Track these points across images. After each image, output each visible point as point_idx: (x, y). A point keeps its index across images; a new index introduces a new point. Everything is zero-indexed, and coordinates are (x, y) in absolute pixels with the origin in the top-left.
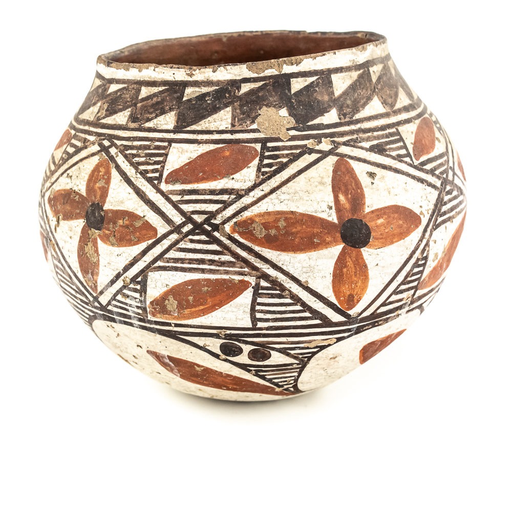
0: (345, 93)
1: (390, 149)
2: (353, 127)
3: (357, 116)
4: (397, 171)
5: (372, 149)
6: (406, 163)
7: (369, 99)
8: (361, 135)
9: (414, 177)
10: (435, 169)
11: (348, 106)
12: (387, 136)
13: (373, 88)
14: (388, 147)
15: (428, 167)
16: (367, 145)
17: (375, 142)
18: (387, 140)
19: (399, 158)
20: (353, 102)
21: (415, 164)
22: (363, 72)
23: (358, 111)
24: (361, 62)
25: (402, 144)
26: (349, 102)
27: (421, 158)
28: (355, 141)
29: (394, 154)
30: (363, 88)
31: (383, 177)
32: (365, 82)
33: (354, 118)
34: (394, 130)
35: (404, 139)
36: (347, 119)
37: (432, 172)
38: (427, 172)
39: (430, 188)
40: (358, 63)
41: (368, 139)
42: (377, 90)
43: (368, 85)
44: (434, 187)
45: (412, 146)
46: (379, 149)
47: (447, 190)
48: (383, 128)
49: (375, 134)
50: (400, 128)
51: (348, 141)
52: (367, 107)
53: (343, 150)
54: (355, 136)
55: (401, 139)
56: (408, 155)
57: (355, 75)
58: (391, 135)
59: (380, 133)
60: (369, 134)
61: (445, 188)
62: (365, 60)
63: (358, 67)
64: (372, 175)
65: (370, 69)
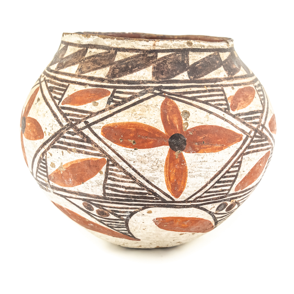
0: (68, 57)
1: (55, 92)
2: (54, 75)
3: (61, 70)
4: (48, 104)
6: (55, 102)
7: (74, 64)
8: (52, 80)
9: (52, 111)
10: (69, 115)
11: (62, 64)
12: (60, 85)
13: (81, 60)
14: (55, 90)
15: (65, 111)
16: (49, 85)
17: (53, 85)
18: (58, 87)
19: (54, 98)
21: (59, 106)
22: (83, 49)
23: (63, 68)
24: (84, 44)
25: (63, 92)
26: (64, 62)
27: (65, 105)
28: (48, 81)
29: (54, 95)
30: (76, 58)
31: (41, 103)
32: (80, 54)
33: (59, 71)
34: (67, 84)
35: (67, 91)
36: (57, 70)
37: (65, 115)
38: (62, 113)
39: (57, 122)
40: (82, 44)
41: (51, 82)
42: (82, 61)
43: (80, 57)
44: (60, 123)
45: (67, 96)
46: (50, 89)
47: (69, 130)
48: (63, 81)
49: (57, 81)
50: (71, 85)
52: (68, 68)
53: (43, 83)
54: (50, 79)
55: (65, 91)
56: (60, 100)
57: (77, 49)
58: (63, 86)
59: (59, 82)
60: (55, 81)
61: (69, 129)
62: (87, 43)
63: (80, 46)
64: (39, 100)
65: (88, 49)
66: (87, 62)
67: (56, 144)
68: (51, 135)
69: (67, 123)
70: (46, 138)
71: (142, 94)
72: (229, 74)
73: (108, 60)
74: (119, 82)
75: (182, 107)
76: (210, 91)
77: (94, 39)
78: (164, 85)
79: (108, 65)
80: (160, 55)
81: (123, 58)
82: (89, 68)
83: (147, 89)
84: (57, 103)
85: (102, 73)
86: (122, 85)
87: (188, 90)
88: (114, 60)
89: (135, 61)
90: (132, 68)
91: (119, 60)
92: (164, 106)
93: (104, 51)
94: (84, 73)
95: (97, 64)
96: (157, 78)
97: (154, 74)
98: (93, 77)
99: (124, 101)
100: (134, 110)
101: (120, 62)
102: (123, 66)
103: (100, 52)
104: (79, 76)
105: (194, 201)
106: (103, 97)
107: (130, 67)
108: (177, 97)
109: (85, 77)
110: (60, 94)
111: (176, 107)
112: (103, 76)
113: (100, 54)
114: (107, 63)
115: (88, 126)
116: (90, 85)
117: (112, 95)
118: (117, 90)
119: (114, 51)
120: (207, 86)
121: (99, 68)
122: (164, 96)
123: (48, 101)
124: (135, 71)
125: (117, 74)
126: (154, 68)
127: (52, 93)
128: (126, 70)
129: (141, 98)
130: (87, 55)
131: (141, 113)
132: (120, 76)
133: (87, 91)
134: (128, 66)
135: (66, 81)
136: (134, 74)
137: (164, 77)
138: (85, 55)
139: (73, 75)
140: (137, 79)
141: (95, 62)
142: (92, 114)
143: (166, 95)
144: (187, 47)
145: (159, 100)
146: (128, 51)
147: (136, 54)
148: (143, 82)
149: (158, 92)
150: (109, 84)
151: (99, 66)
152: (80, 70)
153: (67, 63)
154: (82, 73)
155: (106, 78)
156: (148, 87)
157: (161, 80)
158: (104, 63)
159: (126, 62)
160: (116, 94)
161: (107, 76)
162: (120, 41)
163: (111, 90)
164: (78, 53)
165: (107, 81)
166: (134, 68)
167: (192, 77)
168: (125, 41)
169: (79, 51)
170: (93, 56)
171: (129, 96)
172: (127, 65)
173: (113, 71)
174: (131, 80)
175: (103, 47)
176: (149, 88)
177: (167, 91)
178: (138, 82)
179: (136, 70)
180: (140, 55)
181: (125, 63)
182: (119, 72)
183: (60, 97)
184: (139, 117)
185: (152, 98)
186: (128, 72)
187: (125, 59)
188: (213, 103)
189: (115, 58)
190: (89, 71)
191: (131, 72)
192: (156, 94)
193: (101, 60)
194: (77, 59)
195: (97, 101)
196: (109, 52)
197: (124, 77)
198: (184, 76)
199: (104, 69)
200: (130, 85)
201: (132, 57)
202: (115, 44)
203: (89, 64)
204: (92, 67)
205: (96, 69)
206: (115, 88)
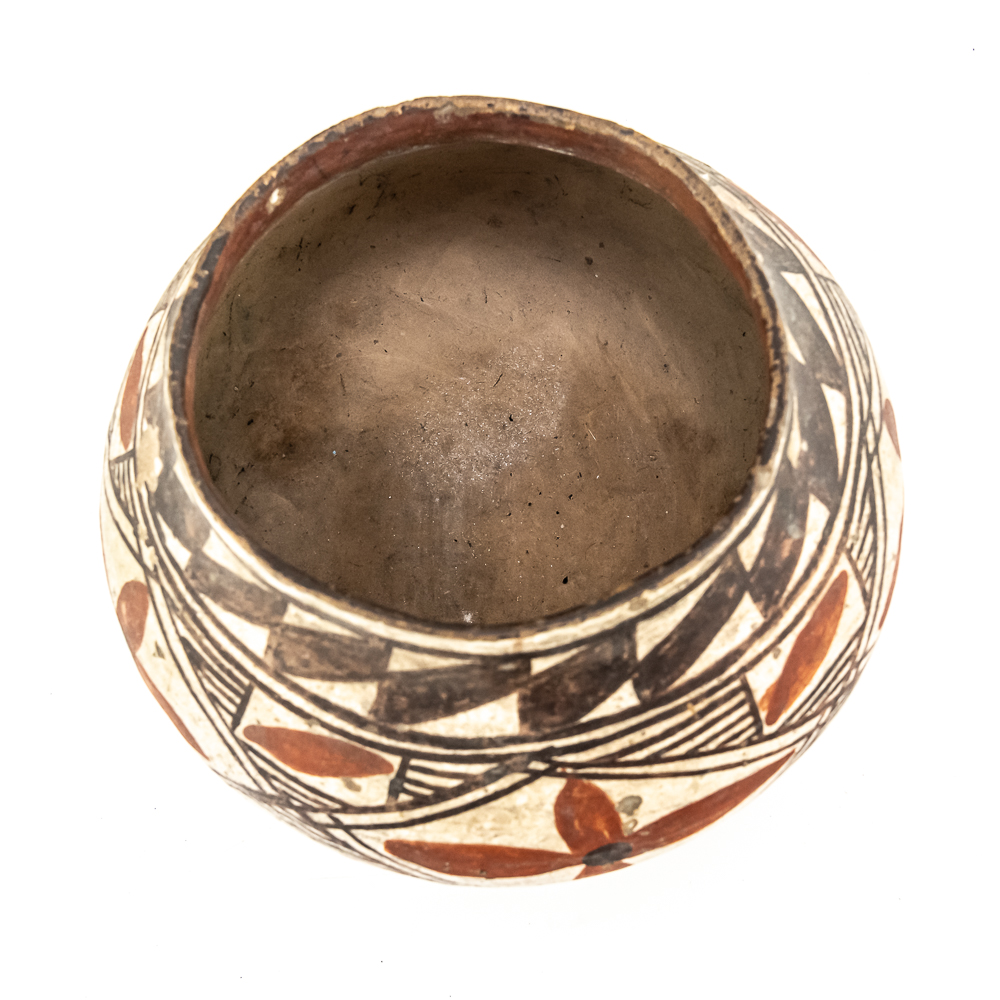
0: (218, 567)
1: (209, 677)
2: (189, 598)
5: (185, 644)
7: (249, 617)
10: (275, 778)
11: (206, 577)
12: (221, 667)
13: (273, 620)
14: (208, 672)
15: (259, 761)
17: (197, 646)
19: (212, 698)
20: (220, 587)
21: (236, 733)
23: (213, 600)
25: (237, 700)
26: (212, 578)
29: (209, 686)
30: (251, 600)
31: (170, 671)
32: (263, 601)
33: (201, 595)
34: (245, 680)
35: (251, 705)
36: (192, 583)
37: (264, 773)
38: (252, 761)
42: (278, 629)
45: (255, 723)
48: (227, 655)
49: (206, 642)
50: (258, 692)
53: (157, 589)
54: (179, 604)
55: (244, 699)
56: (236, 718)
57: (248, 576)
58: (231, 675)
59: (215, 651)
60: (198, 630)
63: (258, 577)
65: (290, 605)
66: (296, 642)
69: (274, 792)
71: (491, 777)
72: (764, 611)
74: (415, 737)
75: (616, 791)
76: (702, 713)
78: (559, 743)
79: (368, 676)
80: (539, 666)
81: (416, 668)
82: (306, 664)
83: (508, 762)
84: (230, 725)
85: (359, 697)
86: (427, 748)
87: (637, 738)
88: (387, 665)
89: (457, 680)
90: (450, 698)
91: (404, 669)
92: (563, 801)
94: (294, 674)
95: (331, 662)
96: (535, 726)
97: (524, 716)
98: (325, 699)
99: (441, 795)
100: (475, 820)
101: (408, 677)
102: (421, 690)
104: (279, 677)
106: (373, 773)
107: (444, 696)
108: (601, 771)
109: (298, 689)
110: (230, 700)
111: (601, 798)
112: (362, 712)
113: (334, 634)
115: (343, 827)
116: (324, 725)
117: (401, 775)
118: (414, 762)
119: (382, 644)
120: (695, 701)
121: (341, 679)
122: (562, 775)
124: (461, 709)
125: (405, 711)
126: (523, 699)
128: (431, 704)
129: (492, 788)
130: (291, 620)
131: (497, 825)
132: (415, 720)
133: (319, 741)
134: (436, 691)
135: (241, 668)
136: (461, 716)
137: (557, 719)
138: (282, 615)
139: (257, 661)
140: (470, 734)
141: (322, 653)
142: (346, 808)
143: (569, 770)
144: (633, 614)
145: (550, 789)
147: (458, 662)
148: (493, 742)
149: (540, 766)
150: (385, 740)
151: (338, 673)
152: (275, 652)
153: (222, 590)
154: (286, 669)
155: (371, 718)
156: (510, 756)
157: (548, 731)
158: (354, 666)
159: (430, 679)
160: (411, 774)
161: (374, 711)
163: (395, 761)
164: (258, 592)
165: (376, 729)
166: (458, 700)
167: (647, 693)
168: (414, 632)
170: (311, 632)
171: (453, 783)
172: (432, 687)
173: (390, 700)
174: (451, 734)
176: (515, 759)
177: (570, 758)
178: (478, 743)
179: (464, 705)
180: (471, 667)
181: (427, 684)
182: (409, 706)
183: (233, 709)
184: (492, 833)
185: (526, 789)
186: (440, 711)
187: (422, 670)
188: (712, 746)
189: (387, 662)
190: (309, 676)
191: (450, 710)
192: (536, 775)
193: (343, 654)
194: (256, 609)
195: (357, 781)
196: (366, 642)
197: (429, 723)
198: (625, 696)
199: (357, 686)
200: (452, 752)
201: (446, 670)
202: (382, 631)
203: (303, 653)
204: (316, 666)
205: (331, 678)
206: (407, 755)
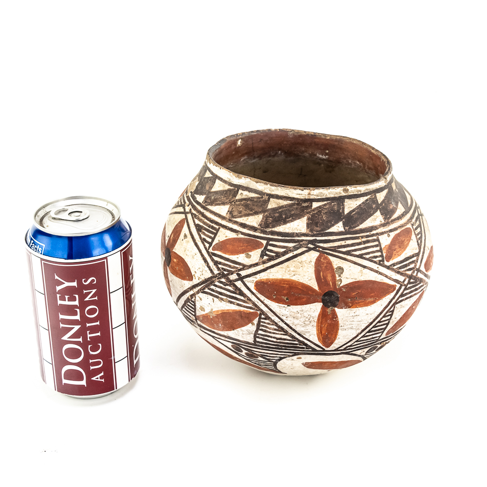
0: (216, 193)
1: (204, 233)
2: (202, 210)
3: (209, 207)
4: (196, 244)
5: (197, 226)
6: (204, 245)
7: (224, 204)
8: (200, 216)
9: (202, 255)
10: (220, 263)
11: (210, 199)
12: (209, 226)
13: (232, 200)
14: (204, 231)
15: (216, 259)
16: (197, 222)
17: (201, 224)
18: (207, 228)
19: (203, 241)
20: (215, 199)
21: (209, 251)
22: (233, 189)
23: (212, 205)
24: (235, 183)
25: (213, 236)
26: (213, 198)
27: (216, 251)
28: (195, 215)
29: (203, 236)
30: (225, 197)
31: (188, 242)
32: (230, 194)
33: (207, 206)
34: (217, 227)
35: (218, 235)
36: (204, 205)
37: (216, 263)
38: (213, 260)
39: (208, 269)
41: (200, 220)
42: (233, 203)
43: (230, 197)
44: (211, 271)
45: (218, 242)
46: (199, 228)
47: (221, 280)
48: (212, 221)
49: (206, 221)
50: (221, 229)
51: (194, 214)
52: (217, 206)
53: (189, 216)
54: (197, 214)
55: (216, 234)
56: (210, 244)
57: (227, 187)
58: (213, 228)
59: (208, 222)
60: (203, 218)
61: (220, 278)
62: (239, 184)
63: (231, 184)
64: (185, 236)
65: (240, 190)
66: (239, 205)
67: (206, 290)
68: (201, 280)
69: (218, 272)
70: (196, 281)
71: (296, 248)
72: (385, 219)
73: (261, 206)
74: (273, 233)
75: (336, 262)
76: (365, 242)
77: (246, 181)
78: (318, 238)
79: (260, 212)
80: (315, 205)
81: (276, 206)
82: (240, 212)
83: (301, 243)
84: (208, 248)
85: (255, 220)
86: (276, 237)
87: (343, 243)
88: (267, 206)
89: (289, 210)
90: (285, 218)
91: (273, 207)
92: (318, 262)
93: (256, 195)
94: (236, 218)
95: (249, 209)
96: (311, 231)
97: (308, 225)
98: (245, 224)
99: (278, 255)
100: (288, 266)
101: (274, 210)
102: (277, 215)
103: (252, 196)
104: (230, 221)
105: (345, 349)
106: (256, 249)
107: (284, 217)
108: (331, 252)
109: (236, 223)
110: (210, 237)
111: (330, 263)
112: (256, 226)
113: (252, 198)
114: (260, 210)
115: (241, 278)
117: (266, 248)
118: (271, 242)
119: (267, 197)
120: (362, 237)
121: (252, 215)
122: (318, 251)
123: (197, 241)
124: (289, 222)
125: (270, 223)
126: (308, 219)
127: (200, 233)
128: (279, 220)
129: (295, 253)
130: (238, 197)
131: (295, 270)
132: (274, 227)
133: (239, 240)
134: (282, 215)
135: (217, 223)
136: (288, 225)
137: (318, 229)
138: (236, 196)
139: (223, 218)
140: (290, 231)
141: (246, 206)
142: (245, 267)
143: (321, 249)
144: (343, 194)
145: (314, 255)
146: (282, 199)
147: (291, 202)
148: (298, 235)
149: (312, 246)
150: (262, 235)
151: (251, 212)
152: (230, 212)
153: (215, 200)
154: (233, 217)
155: (259, 227)
156: (302, 240)
157: (315, 233)
158: (256, 209)
159: (280, 210)
160: (269, 247)
161: (260, 225)
162: (273, 188)
163: (264, 242)
164: (229, 192)
165: (260, 231)
166: (288, 218)
167: (347, 228)
168: (279, 188)
169: (229, 190)
170: (245, 199)
171: (282, 250)
172: (281, 213)
173: (266, 220)
174: (284, 231)
175: (255, 191)
176: (303, 242)
177: (321, 245)
178: (292, 235)
179: (290, 220)
180: (294, 204)
181: (279, 212)
182: (272, 221)
183: (210, 240)
184: (293, 273)
185: (306, 254)
186: (282, 223)
187: (278, 207)
188: (367, 256)
189: (267, 205)
190: (241, 217)
191: (285, 222)
192: (310, 249)
193: (253, 205)
194: (227, 199)
195: (250, 253)
196: (262, 198)
197: (278, 227)
198: (339, 227)
199: (256, 216)
200: (284, 238)
201: (286, 206)
202: (268, 190)
203: (240, 208)
204: (244, 212)
205: (248, 215)
206: (269, 240)
